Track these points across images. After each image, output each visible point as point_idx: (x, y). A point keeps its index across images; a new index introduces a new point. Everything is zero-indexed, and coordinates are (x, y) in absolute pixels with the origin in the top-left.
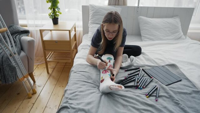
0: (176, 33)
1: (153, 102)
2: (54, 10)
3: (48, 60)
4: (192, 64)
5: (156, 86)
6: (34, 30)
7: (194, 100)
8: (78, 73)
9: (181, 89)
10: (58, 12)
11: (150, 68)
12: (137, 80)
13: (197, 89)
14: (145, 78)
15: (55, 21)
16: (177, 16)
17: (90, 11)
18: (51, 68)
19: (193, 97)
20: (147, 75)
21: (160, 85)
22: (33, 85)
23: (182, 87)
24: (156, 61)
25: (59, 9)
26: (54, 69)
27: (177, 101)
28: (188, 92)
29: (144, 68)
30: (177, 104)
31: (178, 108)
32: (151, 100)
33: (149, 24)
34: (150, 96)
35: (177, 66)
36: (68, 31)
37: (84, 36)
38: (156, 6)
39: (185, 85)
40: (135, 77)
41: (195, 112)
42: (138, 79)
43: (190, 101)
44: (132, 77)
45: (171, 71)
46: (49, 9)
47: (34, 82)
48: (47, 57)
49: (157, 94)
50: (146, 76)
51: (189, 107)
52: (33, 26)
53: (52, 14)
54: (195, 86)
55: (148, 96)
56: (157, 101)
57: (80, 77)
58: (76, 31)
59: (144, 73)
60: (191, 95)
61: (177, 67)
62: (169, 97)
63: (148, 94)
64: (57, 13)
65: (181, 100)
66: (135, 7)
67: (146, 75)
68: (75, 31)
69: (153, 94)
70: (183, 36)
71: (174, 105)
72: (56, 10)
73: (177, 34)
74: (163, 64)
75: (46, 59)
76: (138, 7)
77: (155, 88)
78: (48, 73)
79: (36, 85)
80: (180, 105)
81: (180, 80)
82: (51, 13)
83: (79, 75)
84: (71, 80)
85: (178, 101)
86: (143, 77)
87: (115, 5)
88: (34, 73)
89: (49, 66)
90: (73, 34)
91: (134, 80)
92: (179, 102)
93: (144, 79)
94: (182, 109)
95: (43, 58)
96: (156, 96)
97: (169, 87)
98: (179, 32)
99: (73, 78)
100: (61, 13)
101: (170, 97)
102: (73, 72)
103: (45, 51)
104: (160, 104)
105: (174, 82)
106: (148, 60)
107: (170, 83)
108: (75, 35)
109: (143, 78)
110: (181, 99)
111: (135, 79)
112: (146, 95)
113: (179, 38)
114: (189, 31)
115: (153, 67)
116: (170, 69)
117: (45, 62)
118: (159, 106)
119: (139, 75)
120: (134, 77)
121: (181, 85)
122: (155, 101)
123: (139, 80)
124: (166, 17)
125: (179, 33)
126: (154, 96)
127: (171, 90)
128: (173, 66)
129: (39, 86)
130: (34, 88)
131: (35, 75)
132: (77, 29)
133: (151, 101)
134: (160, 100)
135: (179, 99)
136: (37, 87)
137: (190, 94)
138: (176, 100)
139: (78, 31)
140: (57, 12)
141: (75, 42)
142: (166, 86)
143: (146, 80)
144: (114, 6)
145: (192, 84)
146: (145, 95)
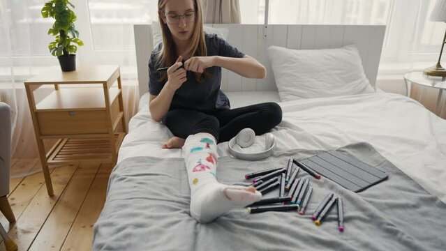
0: (355, 80)
1: (334, 234)
2: (63, 35)
3: (50, 161)
4: (403, 141)
5: (333, 196)
6: (12, 90)
7: (429, 219)
8: (129, 181)
9: (391, 197)
10: (75, 41)
11: (309, 156)
12: (286, 185)
13: (429, 193)
14: (303, 179)
15: (68, 63)
16: (350, 44)
17: (154, 37)
18: (60, 183)
19: (424, 214)
20: (305, 172)
21: (341, 193)
22: (7, 230)
23: (393, 192)
24: (322, 139)
25: (76, 32)
26: (68, 184)
27: (389, 227)
28: (412, 202)
29: (296, 158)
30: (392, 233)
31: (397, 244)
32: (327, 230)
33: (294, 63)
34: (324, 219)
35: (371, 146)
36: (102, 85)
37: (142, 97)
38: (304, 24)
39: (398, 188)
40: (279, 179)
41: (438, 247)
42: (286, 182)
43: (420, 224)
44: (272, 180)
45: (361, 160)
46: (49, 33)
47: (12, 221)
48: (47, 156)
49: (338, 214)
50: (303, 175)
51: (422, 239)
52: (10, 81)
53: (59, 45)
54: (422, 188)
55: (318, 221)
56: (342, 230)
57: (135, 189)
58: (122, 87)
59: (298, 168)
60: (420, 210)
61: (373, 148)
62: (368, 218)
63: (317, 217)
64: (72, 44)
65: (400, 224)
66: (258, 26)
67: (303, 172)
68: (120, 87)
69: (330, 216)
70: (370, 85)
71: (384, 237)
72: (70, 35)
73: (356, 82)
74: (339, 146)
75: (44, 160)
76: (266, 26)
77: (330, 199)
78: (51, 195)
79: (16, 228)
80: (399, 235)
81: (385, 176)
82: (54, 43)
83: (132, 184)
84: (111, 199)
85: (392, 225)
86: (296, 177)
87: (214, 23)
88: (13, 199)
89: (54, 179)
90: (114, 92)
91: (279, 186)
92: (394, 228)
93: (301, 182)
94: (407, 244)
95: (38, 159)
96: (337, 220)
97: (362, 196)
98: (360, 77)
99: (117, 194)
100: (80, 44)
101: (372, 219)
102: (115, 179)
103: (41, 137)
104: (351, 239)
105: (372, 182)
106: (302, 138)
107: (363, 186)
108: (120, 96)
109: (297, 180)
110: (399, 220)
111: (278, 182)
112: (314, 219)
113: (363, 91)
114: (379, 78)
115: (316, 153)
116: (356, 154)
117: (42, 169)
118: (351, 244)
119: (288, 174)
120: (277, 180)
121: (390, 187)
122: (338, 231)
123: (288, 186)
124: (330, 47)
125: (360, 80)
126: (331, 220)
127: (371, 202)
128: (362, 147)
129: (25, 232)
130: (11, 238)
131: (13, 205)
132: (123, 83)
133: (328, 234)
134: (349, 228)
135: (394, 222)
136: (20, 234)
137: (415, 207)
138: (389, 224)
139: (126, 87)
140: (70, 40)
141: (121, 115)
142: (356, 192)
143: (307, 182)
144: (211, 25)
145: (413, 184)
146: (310, 220)
